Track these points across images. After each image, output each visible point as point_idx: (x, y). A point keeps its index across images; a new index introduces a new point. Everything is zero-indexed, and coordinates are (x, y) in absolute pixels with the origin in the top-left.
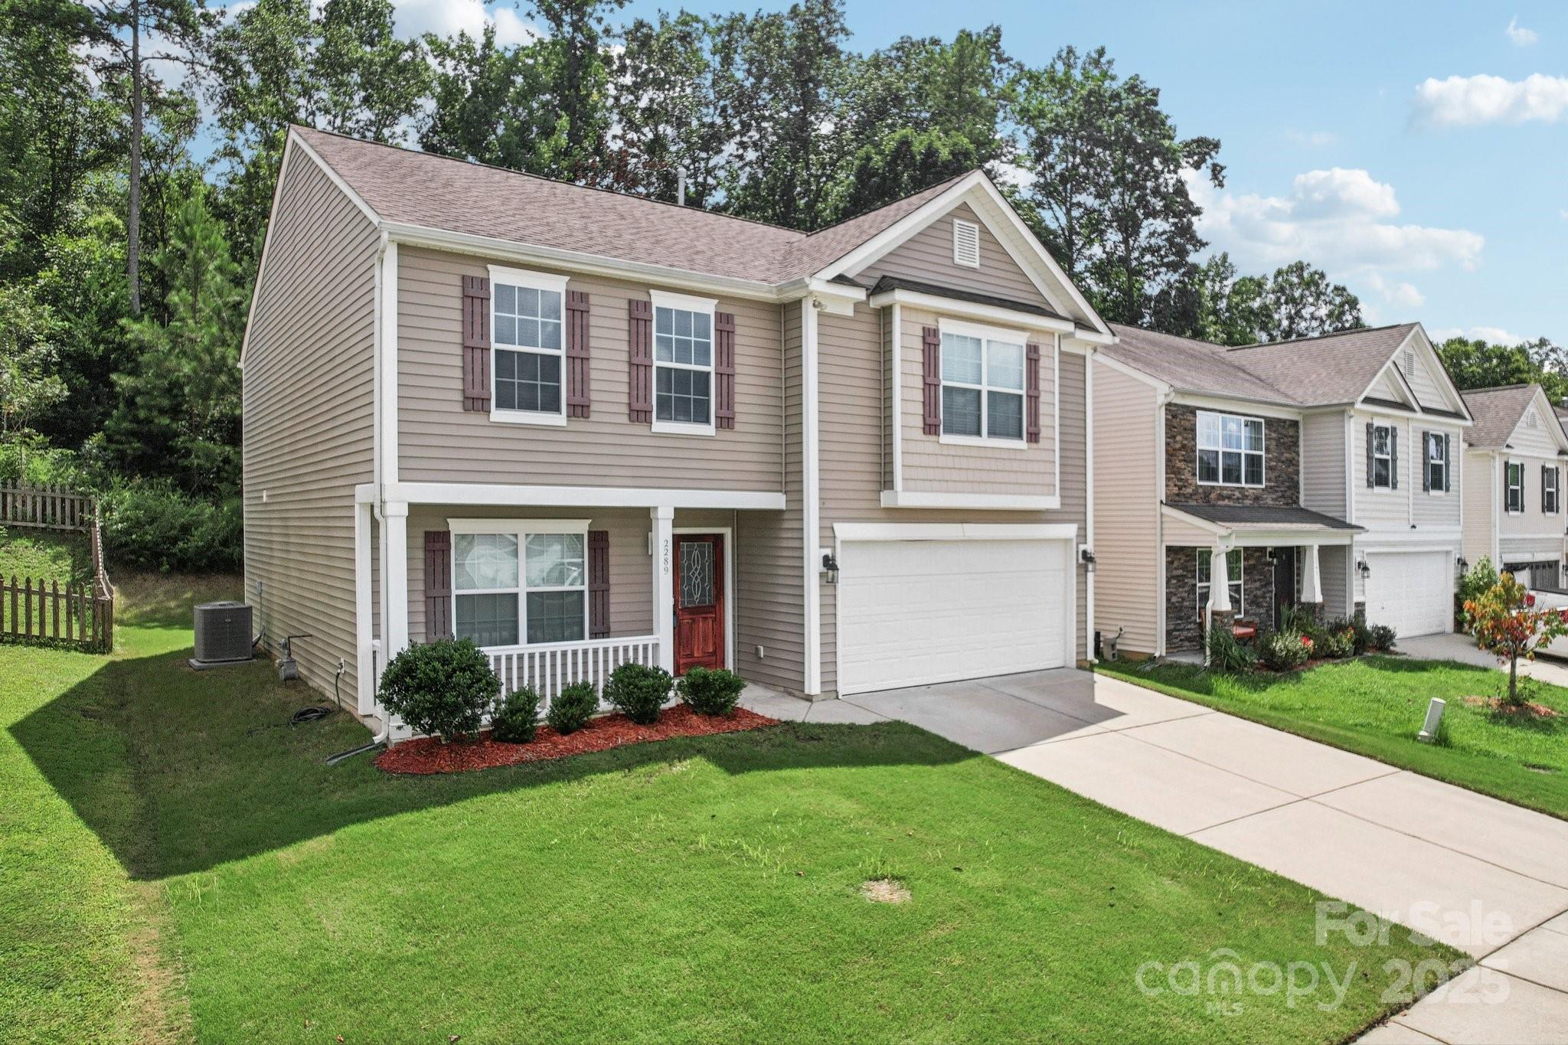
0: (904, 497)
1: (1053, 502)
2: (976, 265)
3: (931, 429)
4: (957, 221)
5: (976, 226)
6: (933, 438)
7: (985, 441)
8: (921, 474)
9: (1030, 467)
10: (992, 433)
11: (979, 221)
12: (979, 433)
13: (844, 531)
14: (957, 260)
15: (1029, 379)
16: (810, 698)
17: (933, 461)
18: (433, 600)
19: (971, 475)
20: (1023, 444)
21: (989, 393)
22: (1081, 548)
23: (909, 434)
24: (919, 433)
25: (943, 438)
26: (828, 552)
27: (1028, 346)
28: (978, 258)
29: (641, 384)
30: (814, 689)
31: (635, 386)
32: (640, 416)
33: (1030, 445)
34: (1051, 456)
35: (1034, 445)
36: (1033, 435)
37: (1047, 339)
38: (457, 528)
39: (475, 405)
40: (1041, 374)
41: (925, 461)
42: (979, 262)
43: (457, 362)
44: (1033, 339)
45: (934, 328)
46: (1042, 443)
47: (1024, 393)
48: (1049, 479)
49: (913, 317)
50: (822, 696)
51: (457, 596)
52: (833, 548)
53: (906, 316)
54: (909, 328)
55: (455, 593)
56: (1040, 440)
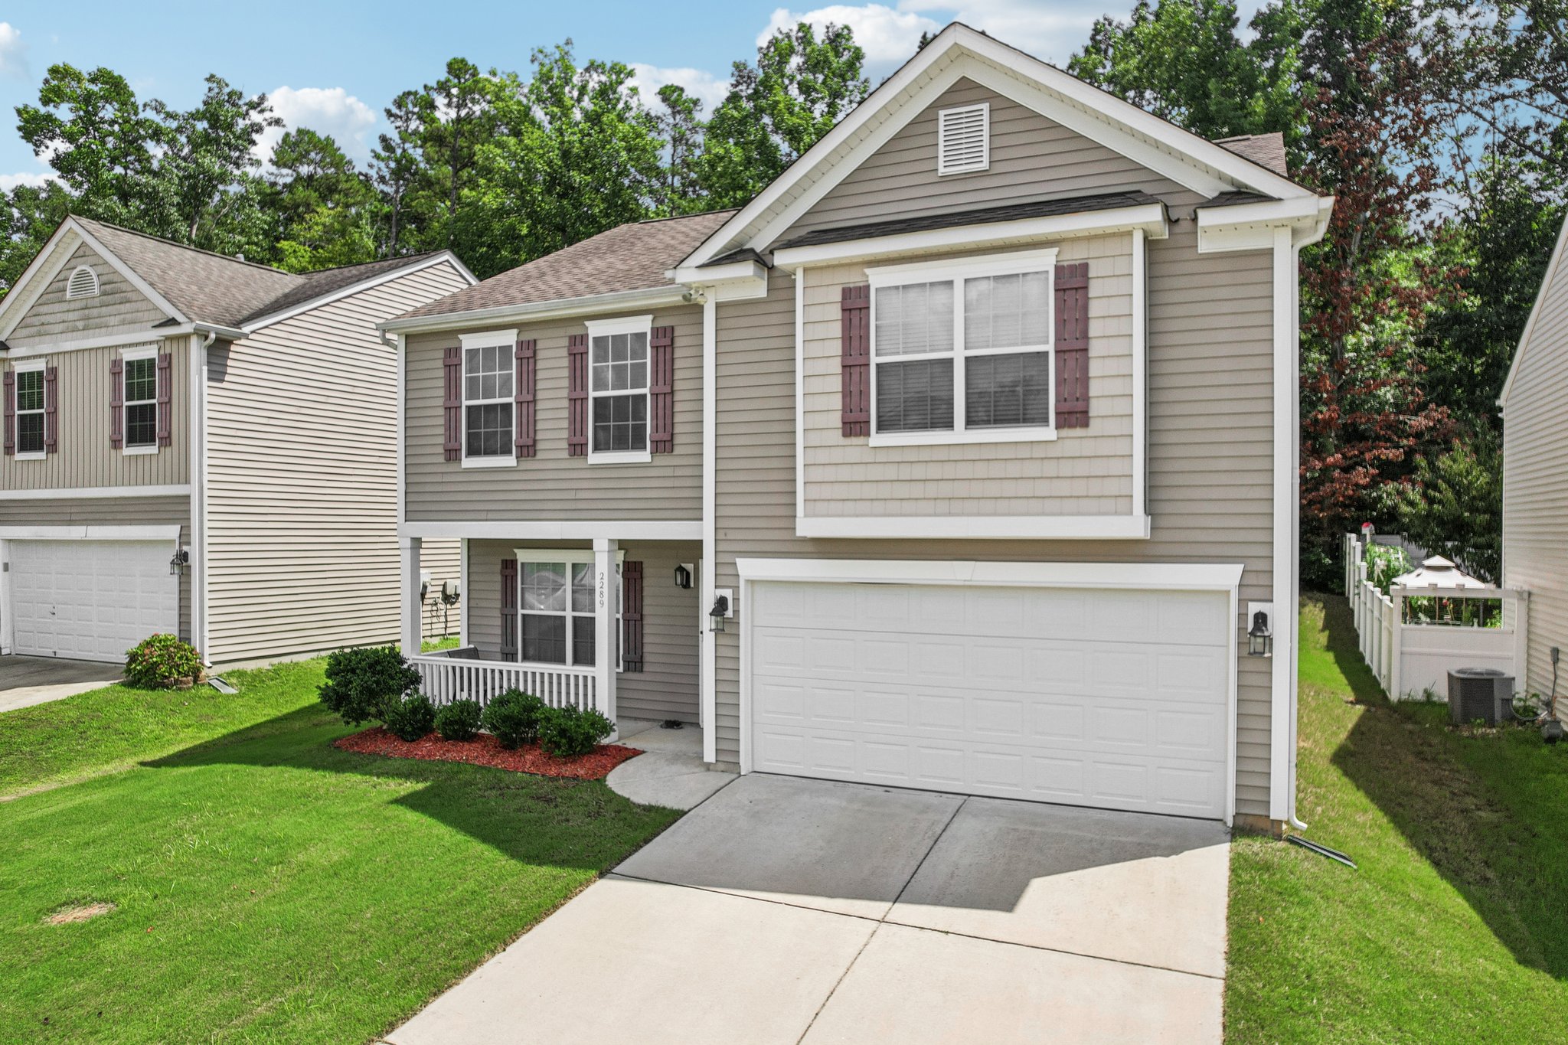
0: (807, 527)
1: (1134, 526)
2: (985, 165)
3: (854, 426)
4: (942, 113)
5: (985, 106)
6: (860, 440)
7: (960, 434)
8: (826, 492)
9: (1066, 468)
10: (971, 422)
11: (991, 96)
12: (949, 425)
13: (748, 568)
14: (942, 171)
15: (1060, 323)
16: (708, 767)
17: (859, 473)
18: (504, 616)
19: (932, 490)
20: (1047, 433)
21: (968, 360)
22: (1254, 608)
23: (816, 439)
24: (836, 437)
25: (877, 439)
26: (727, 593)
27: (1059, 269)
28: (986, 154)
29: (578, 418)
30: (709, 756)
31: (573, 420)
32: (577, 449)
33: (1066, 432)
34: (1120, 447)
35: (1078, 432)
36: (1074, 415)
37: (1112, 247)
38: (523, 556)
39: (452, 455)
40: (1095, 309)
41: (845, 473)
42: (986, 159)
43: (441, 421)
44: (1074, 255)
45: (861, 284)
46: (1096, 427)
47: (1050, 348)
48: (1112, 487)
49: (827, 278)
50: (721, 766)
51: (524, 616)
52: (736, 589)
53: (815, 279)
54: (820, 296)
55: (520, 612)
56: (1092, 422)
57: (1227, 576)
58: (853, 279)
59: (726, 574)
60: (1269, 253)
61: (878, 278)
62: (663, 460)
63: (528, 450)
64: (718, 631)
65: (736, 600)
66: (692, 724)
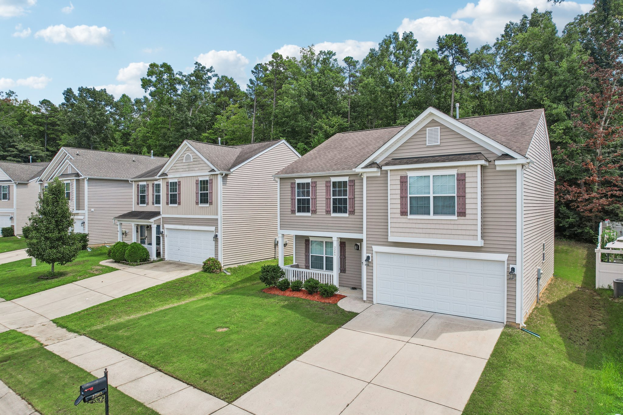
0: (391, 239)
2: (439, 144)
3: (403, 213)
4: (427, 129)
5: (439, 128)
6: (405, 217)
7: (432, 216)
8: (396, 230)
9: (460, 227)
10: (435, 213)
11: (441, 125)
12: (429, 214)
13: (376, 248)
14: (427, 144)
15: (458, 189)
16: (364, 301)
17: (405, 225)
18: (306, 256)
19: (424, 231)
20: (455, 217)
21: (434, 197)
22: (511, 266)
23: (394, 216)
24: (399, 215)
25: (410, 217)
26: (370, 255)
27: (458, 174)
28: (439, 141)
29: (328, 204)
30: (365, 299)
31: (327, 204)
32: (328, 212)
33: (460, 218)
34: (474, 222)
35: (463, 218)
36: (462, 214)
37: (472, 169)
38: (311, 239)
39: (293, 212)
40: (467, 185)
41: (401, 225)
42: (439, 142)
43: (290, 202)
44: (462, 171)
45: (405, 175)
46: (468, 217)
47: (455, 195)
48: (472, 233)
49: (396, 173)
50: (368, 301)
51: (311, 255)
52: (372, 254)
53: (393, 173)
54: (394, 177)
55: (310, 254)
56: (467, 215)
57: (504, 257)
58: (403, 174)
59: (369, 249)
60: (515, 171)
61: (410, 174)
62: (352, 216)
63: (314, 212)
64: (367, 265)
65: (372, 257)
66: (360, 289)
